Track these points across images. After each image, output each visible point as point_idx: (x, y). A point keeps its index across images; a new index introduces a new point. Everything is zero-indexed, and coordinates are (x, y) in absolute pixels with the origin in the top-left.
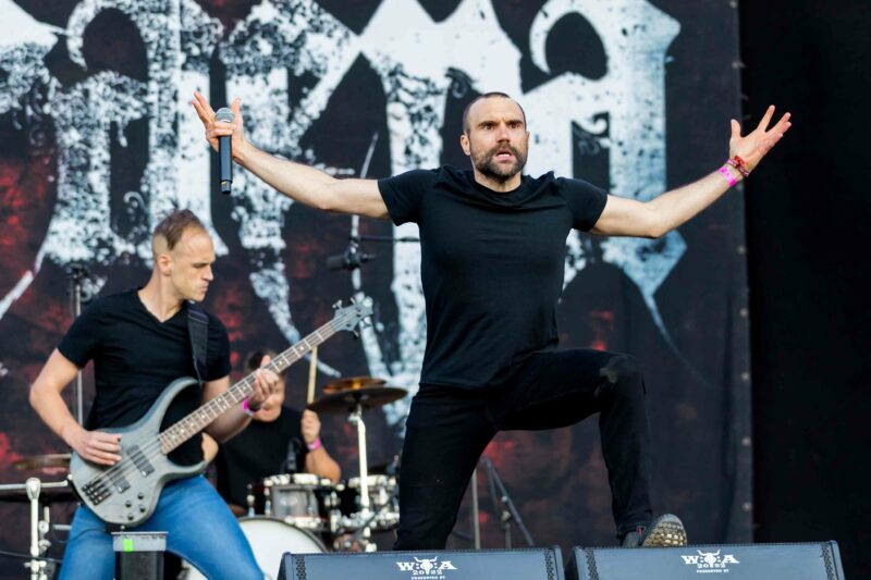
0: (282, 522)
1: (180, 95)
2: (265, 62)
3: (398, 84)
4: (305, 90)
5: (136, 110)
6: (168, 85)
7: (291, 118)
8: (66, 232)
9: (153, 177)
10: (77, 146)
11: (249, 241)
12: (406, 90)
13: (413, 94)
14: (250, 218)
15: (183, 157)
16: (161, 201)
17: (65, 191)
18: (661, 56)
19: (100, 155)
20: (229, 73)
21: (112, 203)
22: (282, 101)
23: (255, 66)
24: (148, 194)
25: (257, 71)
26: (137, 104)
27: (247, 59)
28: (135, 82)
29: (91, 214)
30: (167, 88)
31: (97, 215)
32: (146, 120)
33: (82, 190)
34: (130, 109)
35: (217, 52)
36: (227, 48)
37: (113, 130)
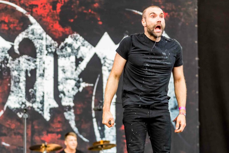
1: (45, 63)
2: (69, 54)
5: (33, 66)
7: (76, 70)
11: (64, 104)
14: (64, 97)
15: (46, 79)
19: (23, 78)
20: (59, 57)
21: (26, 92)
22: (74, 65)
23: (66, 55)
25: (66, 57)
27: (64, 53)
28: (33, 58)
29: (20, 95)
31: (22, 95)
32: (36, 69)
33: (18, 88)
35: (56, 51)
36: (58, 50)
37: (26, 72)
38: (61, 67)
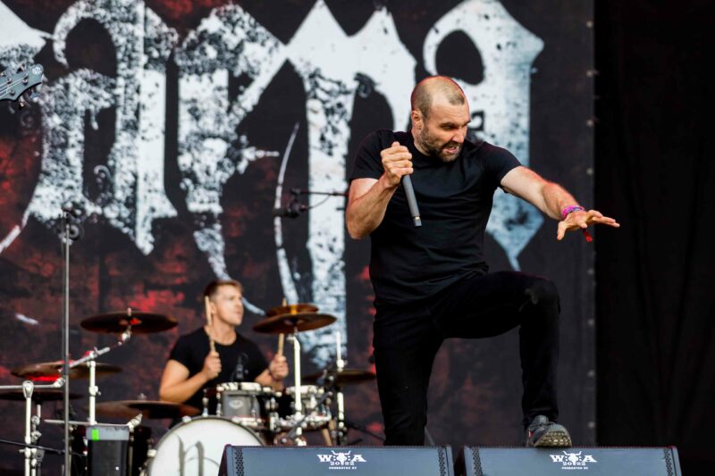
1: (142, 89)
2: (211, 64)
3: (316, 85)
4: (242, 88)
5: (106, 100)
6: (132, 80)
7: (229, 110)
8: (47, 196)
9: (118, 154)
10: (58, 128)
11: (193, 207)
12: (323, 90)
13: (328, 93)
14: (195, 188)
15: (143, 138)
16: (125, 173)
17: (48, 164)
18: (527, 68)
19: (76, 136)
20: (181, 73)
21: (84, 174)
22: (223, 96)
23: (203, 66)
24: (114, 167)
25: (204, 72)
26: (107, 95)
27: (198, 62)
28: (106, 77)
29: (68, 182)
30: (131, 83)
31: (72, 183)
32: (114, 108)
33: (61, 164)
34: (101, 100)
35: (172, 55)
36: (180, 53)
37: (87, 116)
38: (187, 102)
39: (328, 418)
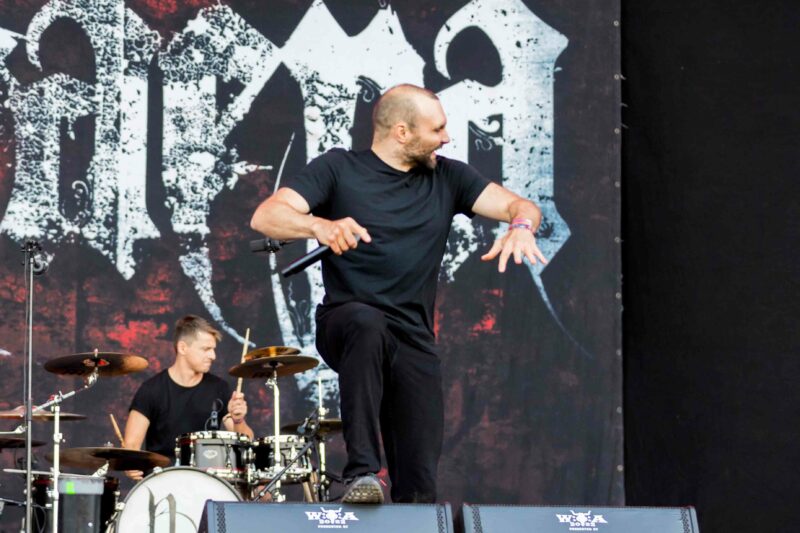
0: (204, 472)
1: (122, 96)
2: (197, 70)
3: (314, 90)
4: (232, 96)
5: (84, 108)
6: (112, 87)
7: (218, 120)
8: (21, 213)
9: (96, 167)
10: (32, 137)
11: (179, 227)
12: (321, 95)
13: (327, 98)
14: (180, 207)
15: (124, 151)
16: (103, 189)
17: (21, 177)
18: (551, 66)
19: (52, 146)
20: (165, 79)
21: (60, 189)
23: (189, 73)
24: (93, 182)
25: (190, 77)
26: (85, 103)
27: (183, 67)
28: (83, 83)
29: (43, 198)
30: (111, 90)
31: (47, 198)
32: (92, 117)
33: (35, 177)
34: (79, 107)
35: (155, 59)
36: (164, 57)
37: (63, 124)
38: (172, 111)
39: (310, 470)
